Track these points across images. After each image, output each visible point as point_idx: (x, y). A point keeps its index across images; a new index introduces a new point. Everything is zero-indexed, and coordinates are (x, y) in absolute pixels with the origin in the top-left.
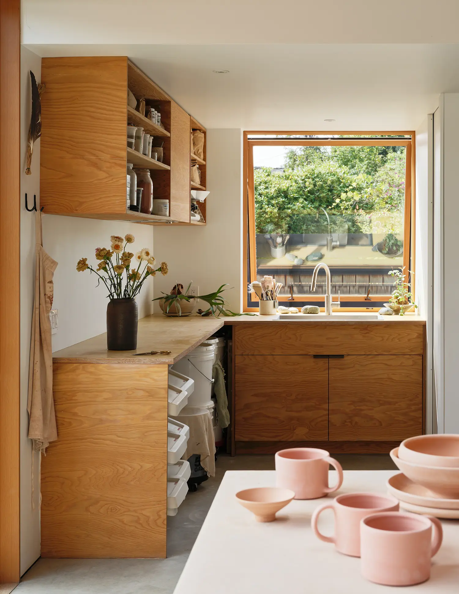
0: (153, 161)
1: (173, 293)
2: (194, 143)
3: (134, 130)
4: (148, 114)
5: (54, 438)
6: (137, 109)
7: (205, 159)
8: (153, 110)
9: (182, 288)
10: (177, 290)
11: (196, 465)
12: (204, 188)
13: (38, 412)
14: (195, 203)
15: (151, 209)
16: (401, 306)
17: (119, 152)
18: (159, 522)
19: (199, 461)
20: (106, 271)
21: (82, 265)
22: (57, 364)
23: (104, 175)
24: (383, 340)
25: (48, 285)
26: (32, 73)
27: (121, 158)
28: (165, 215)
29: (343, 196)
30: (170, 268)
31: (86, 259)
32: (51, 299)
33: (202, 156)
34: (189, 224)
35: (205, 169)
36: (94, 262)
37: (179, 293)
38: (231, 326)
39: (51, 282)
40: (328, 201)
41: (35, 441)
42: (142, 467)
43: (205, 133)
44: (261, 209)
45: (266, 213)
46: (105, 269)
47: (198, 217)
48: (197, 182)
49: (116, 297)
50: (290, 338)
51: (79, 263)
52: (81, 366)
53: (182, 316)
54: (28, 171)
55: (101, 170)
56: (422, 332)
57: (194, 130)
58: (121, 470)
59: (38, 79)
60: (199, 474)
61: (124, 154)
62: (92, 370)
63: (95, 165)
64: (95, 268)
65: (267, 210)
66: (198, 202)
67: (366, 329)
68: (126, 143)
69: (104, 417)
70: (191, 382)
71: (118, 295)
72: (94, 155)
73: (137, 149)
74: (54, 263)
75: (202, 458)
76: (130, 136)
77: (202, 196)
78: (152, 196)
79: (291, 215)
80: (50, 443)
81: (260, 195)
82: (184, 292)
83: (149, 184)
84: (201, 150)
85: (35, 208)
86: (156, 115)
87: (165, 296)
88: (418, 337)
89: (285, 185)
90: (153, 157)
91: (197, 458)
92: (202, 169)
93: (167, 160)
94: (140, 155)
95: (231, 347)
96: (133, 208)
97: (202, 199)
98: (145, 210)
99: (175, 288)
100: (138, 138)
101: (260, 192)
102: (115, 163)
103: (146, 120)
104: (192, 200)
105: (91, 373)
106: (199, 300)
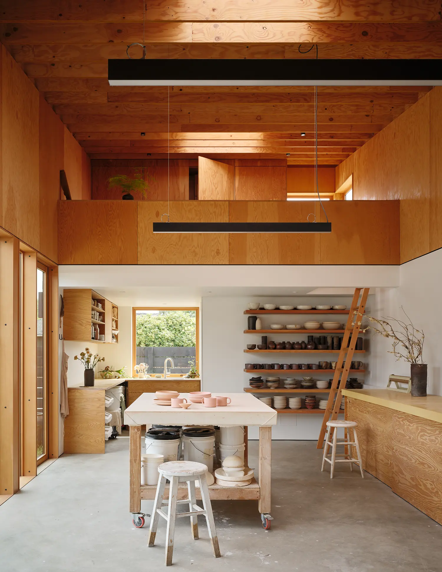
0: (99, 322)
1: (105, 370)
2: (113, 312)
3: (93, 312)
4: (97, 306)
5: (68, 414)
6: (94, 305)
7: (117, 318)
8: (99, 303)
9: (109, 367)
10: (107, 369)
11: (114, 430)
12: (117, 329)
13: (63, 405)
14: (114, 335)
15: (98, 338)
16: (193, 375)
17: (89, 320)
18: (102, 442)
19: (116, 428)
20: (84, 360)
21: (76, 358)
22: (70, 390)
23: (84, 328)
24: (184, 387)
25: (66, 364)
26: (61, 295)
27: (89, 322)
28: (103, 340)
29: (186, 329)
30: (105, 359)
31: (77, 356)
32: (67, 368)
33: (116, 317)
34: (112, 343)
35: (118, 322)
36: (80, 357)
37: (108, 370)
38: (127, 382)
39: (67, 363)
40: (179, 331)
41: (63, 414)
42: (97, 424)
43: (117, 308)
44: (146, 334)
45: (149, 336)
46: (83, 359)
47: (115, 340)
48: (114, 328)
49: (87, 368)
50: (150, 386)
51: (75, 357)
52: (77, 390)
53: (108, 378)
54: (60, 327)
55: (83, 326)
56: (199, 384)
57: (113, 307)
58: (90, 425)
59: (63, 297)
60: (116, 433)
61: (91, 321)
62: (80, 392)
63: (81, 324)
64: (80, 359)
65: (149, 335)
66: (115, 335)
67: (178, 383)
68: (91, 317)
69: (84, 407)
70: (112, 399)
71: (88, 368)
72: (81, 321)
73: (94, 319)
74: (68, 357)
75: (116, 427)
76: (92, 315)
77: (116, 332)
78: (99, 334)
79: (161, 337)
80: (67, 415)
81: (146, 327)
82: (110, 369)
83: (98, 330)
84: (116, 315)
85: (62, 339)
86: (100, 305)
87: (102, 371)
88: (197, 386)
89: (158, 322)
90: (99, 320)
91: (115, 427)
92: (116, 322)
93: (103, 321)
94: (95, 320)
95: (127, 389)
96: (93, 338)
97: (116, 334)
98: (96, 339)
99: (106, 367)
100: (95, 314)
101: (146, 326)
102: (88, 324)
103: (97, 308)
104: (113, 334)
105: (80, 393)
106: (115, 372)
